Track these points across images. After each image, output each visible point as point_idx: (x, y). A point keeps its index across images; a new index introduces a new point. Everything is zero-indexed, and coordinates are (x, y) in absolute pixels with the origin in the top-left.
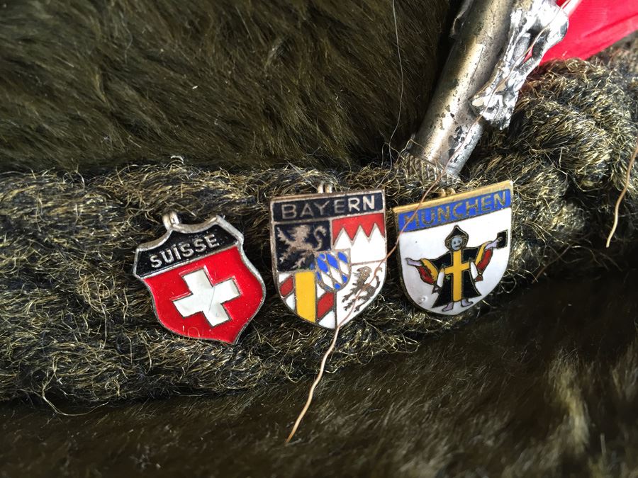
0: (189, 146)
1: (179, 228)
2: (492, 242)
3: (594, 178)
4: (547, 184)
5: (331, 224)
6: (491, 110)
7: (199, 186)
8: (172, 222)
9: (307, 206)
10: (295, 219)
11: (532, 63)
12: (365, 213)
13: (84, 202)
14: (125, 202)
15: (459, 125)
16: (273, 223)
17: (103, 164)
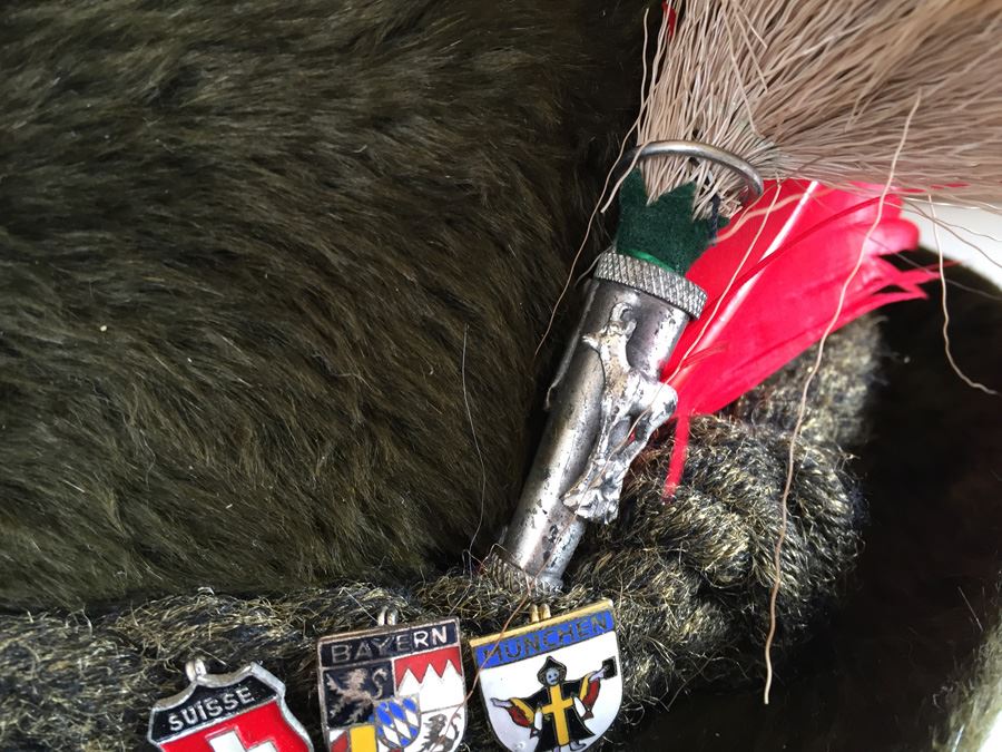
0: (221, 573)
1: (205, 680)
2: (597, 672)
3: (731, 572)
4: (671, 583)
5: (393, 665)
6: (588, 507)
7: (231, 624)
8: (197, 672)
9: (362, 645)
10: (349, 662)
11: (636, 447)
12: (436, 649)
13: (90, 653)
14: (141, 647)
15: (554, 523)
16: (322, 669)
17: (115, 600)
